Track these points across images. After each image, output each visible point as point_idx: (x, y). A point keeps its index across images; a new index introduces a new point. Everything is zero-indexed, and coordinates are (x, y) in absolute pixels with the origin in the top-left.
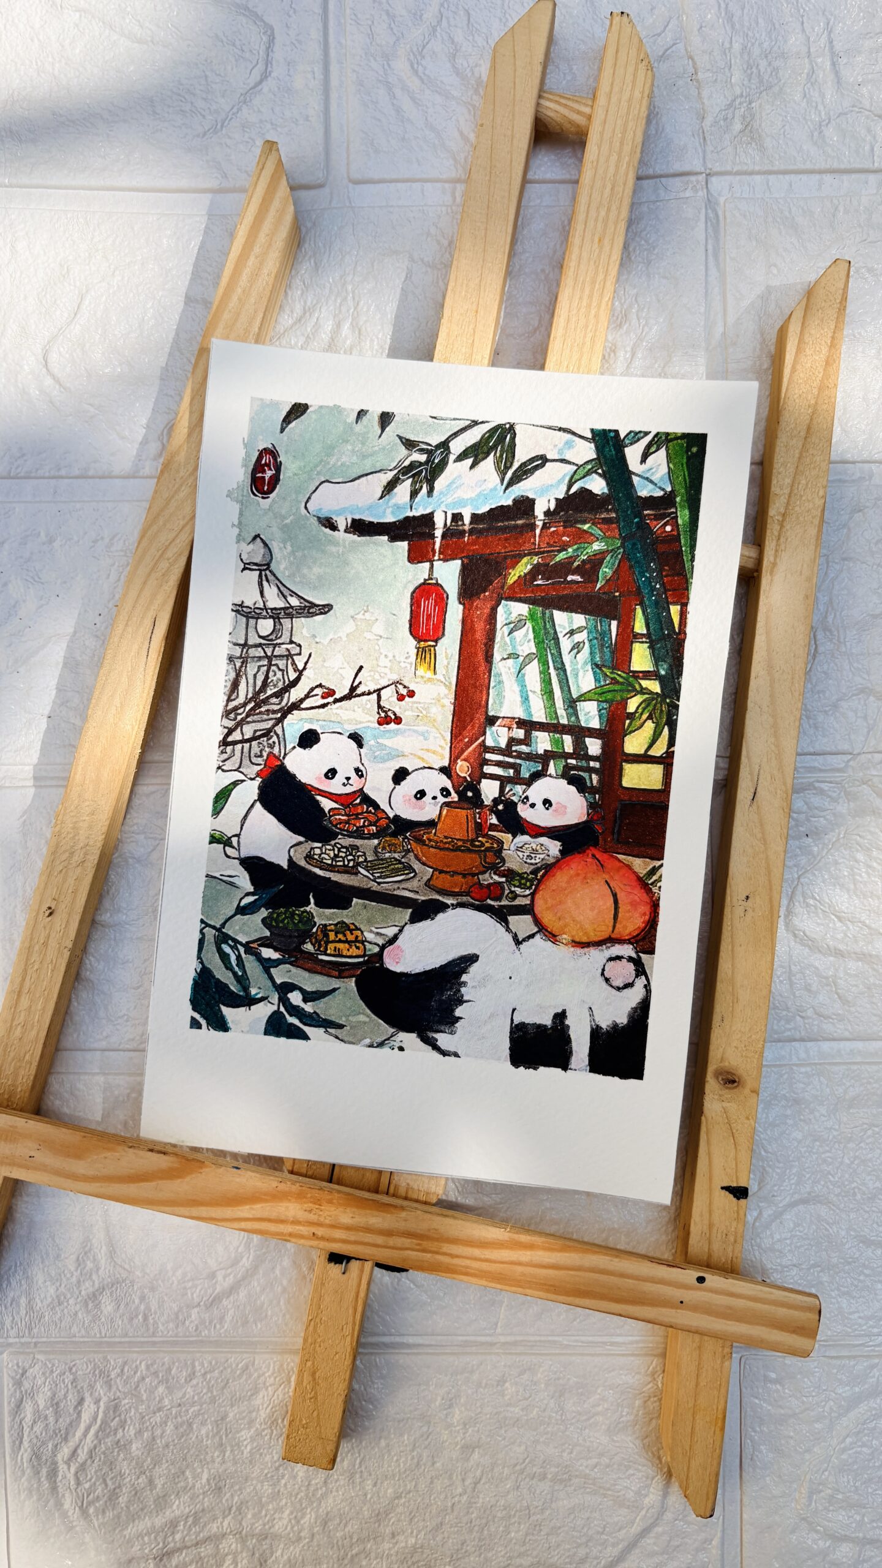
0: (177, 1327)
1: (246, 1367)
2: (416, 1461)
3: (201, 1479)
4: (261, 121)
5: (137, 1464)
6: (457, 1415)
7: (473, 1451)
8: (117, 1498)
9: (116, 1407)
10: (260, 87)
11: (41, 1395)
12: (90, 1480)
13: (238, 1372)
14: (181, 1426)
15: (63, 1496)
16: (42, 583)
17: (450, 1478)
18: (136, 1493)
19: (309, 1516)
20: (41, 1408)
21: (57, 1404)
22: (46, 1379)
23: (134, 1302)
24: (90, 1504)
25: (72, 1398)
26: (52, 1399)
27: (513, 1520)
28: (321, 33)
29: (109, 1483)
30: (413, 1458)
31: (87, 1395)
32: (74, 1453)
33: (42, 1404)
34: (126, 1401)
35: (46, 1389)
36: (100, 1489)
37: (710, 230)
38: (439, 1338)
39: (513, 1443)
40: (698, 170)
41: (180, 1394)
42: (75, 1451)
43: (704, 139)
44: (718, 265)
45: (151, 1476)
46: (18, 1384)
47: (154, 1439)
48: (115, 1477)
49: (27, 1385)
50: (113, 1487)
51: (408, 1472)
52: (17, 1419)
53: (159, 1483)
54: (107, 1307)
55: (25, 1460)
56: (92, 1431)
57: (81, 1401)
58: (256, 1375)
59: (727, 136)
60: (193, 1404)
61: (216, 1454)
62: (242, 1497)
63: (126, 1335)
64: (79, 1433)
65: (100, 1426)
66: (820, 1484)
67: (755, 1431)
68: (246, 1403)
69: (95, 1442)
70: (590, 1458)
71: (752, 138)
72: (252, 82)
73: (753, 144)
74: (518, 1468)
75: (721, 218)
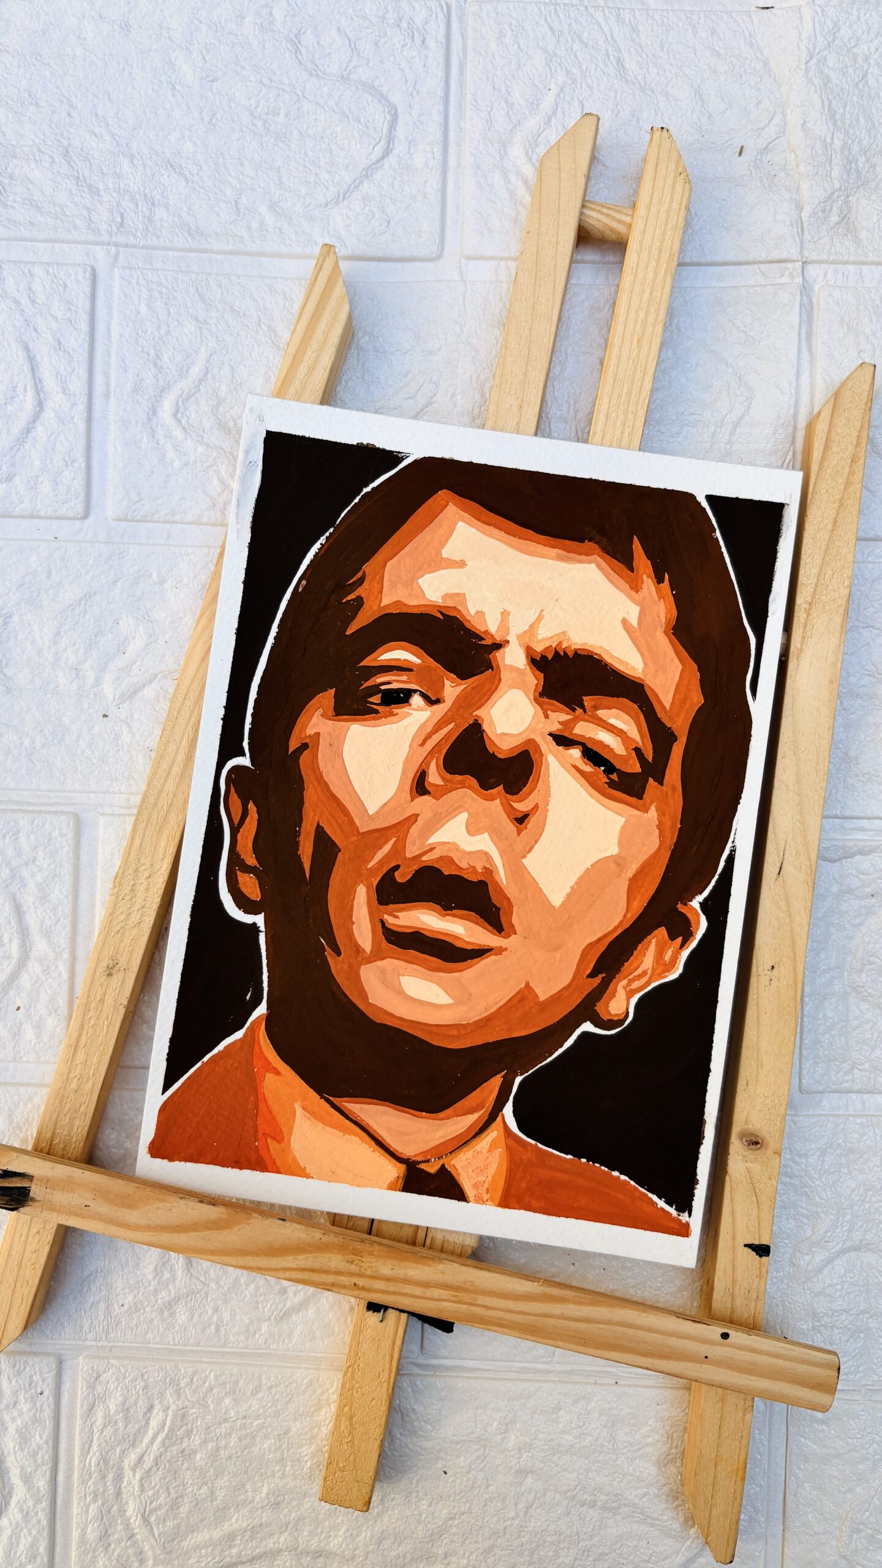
0: (247, 1339)
1: (311, 1384)
2: (471, 1483)
3: (261, 1493)
4: (381, 195)
5: (200, 1473)
6: (512, 1440)
7: (526, 1476)
8: (178, 1508)
9: (184, 1416)
10: (381, 163)
11: (112, 1400)
12: (155, 1487)
13: (303, 1388)
14: (245, 1439)
15: (127, 1502)
16: (152, 622)
17: (504, 1501)
18: (197, 1504)
19: (364, 1534)
20: (112, 1412)
21: (127, 1409)
22: (119, 1384)
23: (207, 1313)
24: (152, 1511)
25: (142, 1405)
26: (123, 1404)
27: (562, 1546)
28: (442, 116)
29: (172, 1491)
30: (468, 1479)
31: (156, 1402)
32: (140, 1460)
33: (113, 1408)
34: (194, 1410)
35: (118, 1394)
36: (162, 1498)
37: (804, 316)
38: (498, 1363)
39: (566, 1470)
40: (795, 258)
41: (245, 1407)
42: (142, 1457)
43: (802, 228)
44: (810, 349)
45: (212, 1487)
46: (92, 1387)
47: (218, 1449)
48: (178, 1486)
49: (100, 1389)
50: (175, 1496)
51: (462, 1494)
52: (89, 1423)
53: (220, 1495)
54: (182, 1316)
55: (93, 1464)
56: (159, 1439)
57: (151, 1408)
58: (320, 1391)
59: (824, 227)
60: (258, 1417)
61: (277, 1468)
62: (299, 1513)
63: (198, 1344)
64: (146, 1440)
65: (167, 1434)
66: (860, 1524)
67: (800, 1469)
68: (308, 1419)
69: (162, 1449)
70: (639, 1488)
71: (848, 230)
72: (374, 158)
73: (849, 236)
74: (569, 1494)
75: (815, 304)
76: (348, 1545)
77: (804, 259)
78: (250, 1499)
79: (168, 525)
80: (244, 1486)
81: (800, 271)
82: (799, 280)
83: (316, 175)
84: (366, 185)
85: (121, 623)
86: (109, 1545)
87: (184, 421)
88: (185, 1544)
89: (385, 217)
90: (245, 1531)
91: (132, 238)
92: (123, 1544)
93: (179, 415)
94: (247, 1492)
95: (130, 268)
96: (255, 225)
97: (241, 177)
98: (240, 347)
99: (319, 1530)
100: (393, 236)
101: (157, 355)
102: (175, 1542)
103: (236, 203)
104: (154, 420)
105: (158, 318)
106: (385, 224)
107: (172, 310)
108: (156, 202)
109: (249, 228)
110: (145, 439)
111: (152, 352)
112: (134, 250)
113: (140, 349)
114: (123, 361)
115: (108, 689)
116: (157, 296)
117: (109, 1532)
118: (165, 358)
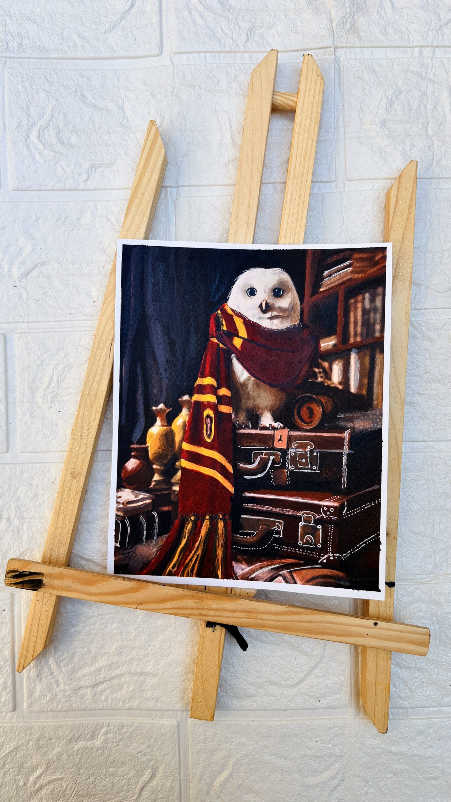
3: (112, 648)
4: (131, 26)
8: (74, 659)
10: (130, 11)
12: (61, 650)
18: (82, 656)
19: (162, 663)
37: (336, 74)
40: (330, 46)
43: (333, 31)
44: (340, 89)
45: (89, 648)
50: (72, 653)
59: (344, 30)
61: (119, 637)
62: (131, 656)
71: (355, 32)
72: (126, 8)
73: (355, 34)
75: (342, 68)
76: (154, 669)
77: (335, 46)
78: (107, 652)
79: (39, 192)
80: (104, 646)
81: (333, 52)
82: (333, 56)
83: (99, 19)
84: (123, 21)
85: (19, 240)
86: (42, 679)
87: (43, 140)
88: (78, 675)
89: (133, 36)
90: (106, 667)
91: (12, 54)
92: (48, 678)
93: (40, 138)
94: (105, 649)
95: (12, 68)
96: (71, 45)
97: (64, 22)
98: (68, 104)
99: (141, 663)
100: (138, 45)
101: (28, 109)
102: (73, 674)
103: (62, 34)
104: (29, 141)
105: (27, 91)
106: (134, 39)
107: (33, 87)
108: (24, 37)
109: (68, 46)
110: (25, 150)
111: (25, 107)
112: (14, 60)
113: (19, 106)
114: (12, 113)
115: (15, 273)
116: (26, 80)
117: (41, 673)
118: (32, 110)
